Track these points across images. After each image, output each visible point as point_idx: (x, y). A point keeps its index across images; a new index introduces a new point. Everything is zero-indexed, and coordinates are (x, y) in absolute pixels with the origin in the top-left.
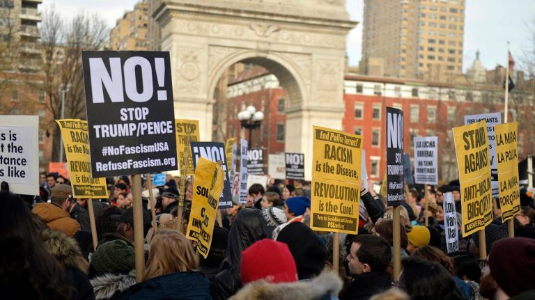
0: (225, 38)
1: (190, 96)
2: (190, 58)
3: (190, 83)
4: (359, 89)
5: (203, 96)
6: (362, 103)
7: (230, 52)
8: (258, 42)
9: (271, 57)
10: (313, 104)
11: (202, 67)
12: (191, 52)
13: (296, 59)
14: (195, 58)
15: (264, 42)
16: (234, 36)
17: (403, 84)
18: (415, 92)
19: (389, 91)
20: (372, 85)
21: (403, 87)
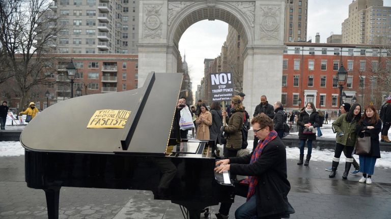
1: (153, 41)
2: (153, 13)
3: (153, 32)
4: (324, 52)
5: (163, 41)
6: (326, 60)
7: (186, 5)
10: (257, 43)
11: (163, 18)
12: (154, 8)
14: (157, 12)
17: (354, 47)
18: (363, 53)
19: (345, 53)
20: (333, 49)
21: (355, 50)
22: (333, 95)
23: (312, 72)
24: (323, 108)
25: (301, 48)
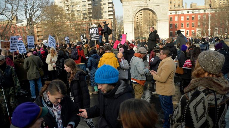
0: (136, 5)
1: (128, 21)
2: (128, 11)
3: (128, 17)
4: (188, 12)
5: (131, 20)
6: (189, 16)
7: (138, 8)
8: (144, 4)
9: (148, 8)
10: (161, 19)
11: (131, 13)
12: (128, 9)
13: (155, 7)
14: (129, 11)
15: (146, 4)
16: (138, 4)
17: (201, 9)
18: (205, 11)
19: (197, 12)
20: (191, 11)
21: (201, 10)
22: (192, 30)
23: (183, 22)
24: (188, 36)
25: (178, 11)
